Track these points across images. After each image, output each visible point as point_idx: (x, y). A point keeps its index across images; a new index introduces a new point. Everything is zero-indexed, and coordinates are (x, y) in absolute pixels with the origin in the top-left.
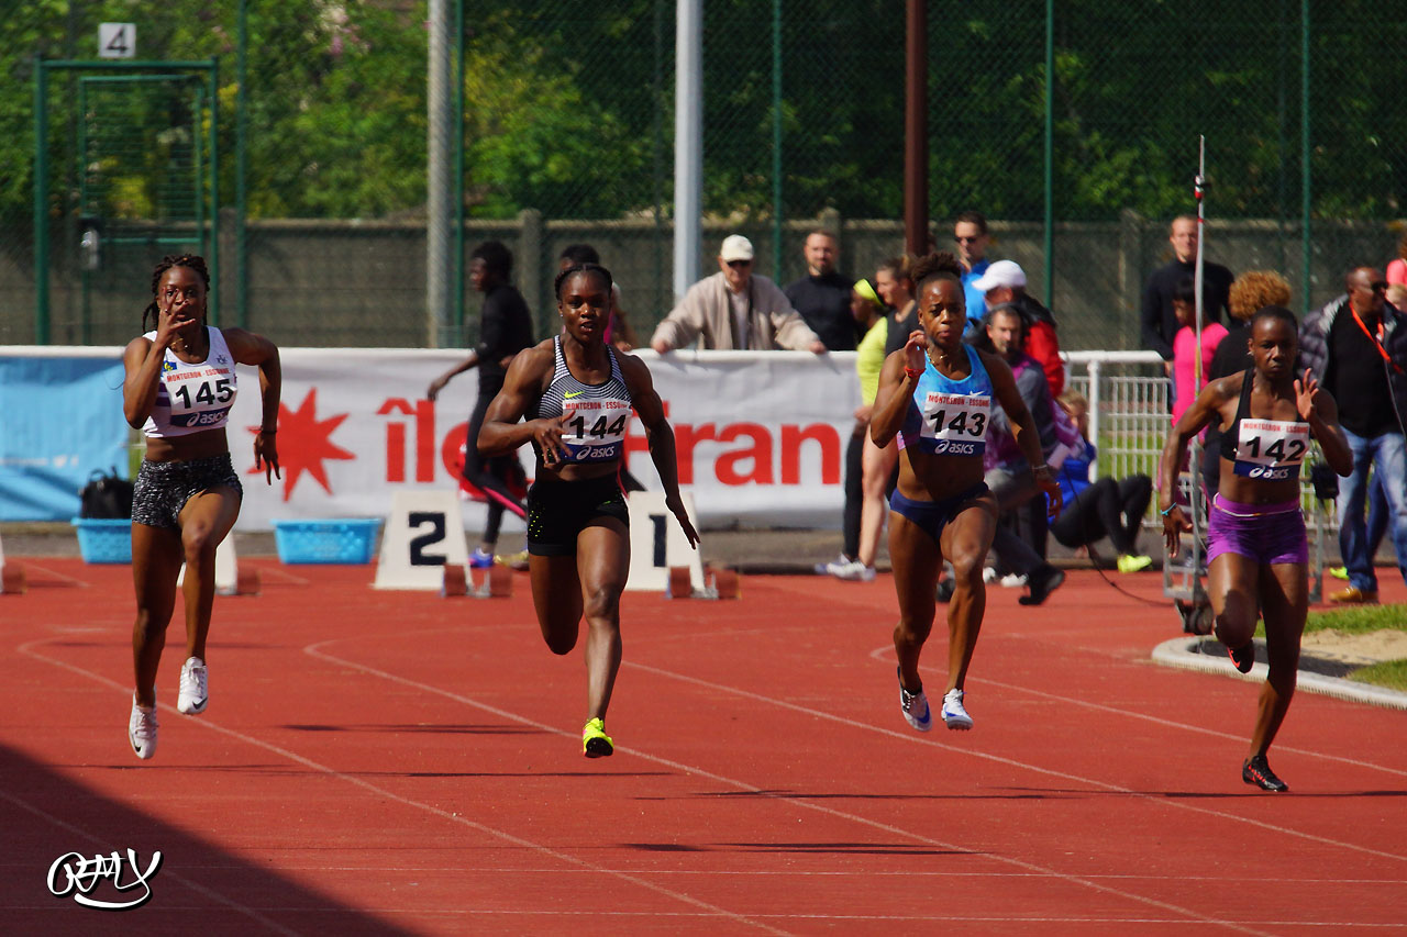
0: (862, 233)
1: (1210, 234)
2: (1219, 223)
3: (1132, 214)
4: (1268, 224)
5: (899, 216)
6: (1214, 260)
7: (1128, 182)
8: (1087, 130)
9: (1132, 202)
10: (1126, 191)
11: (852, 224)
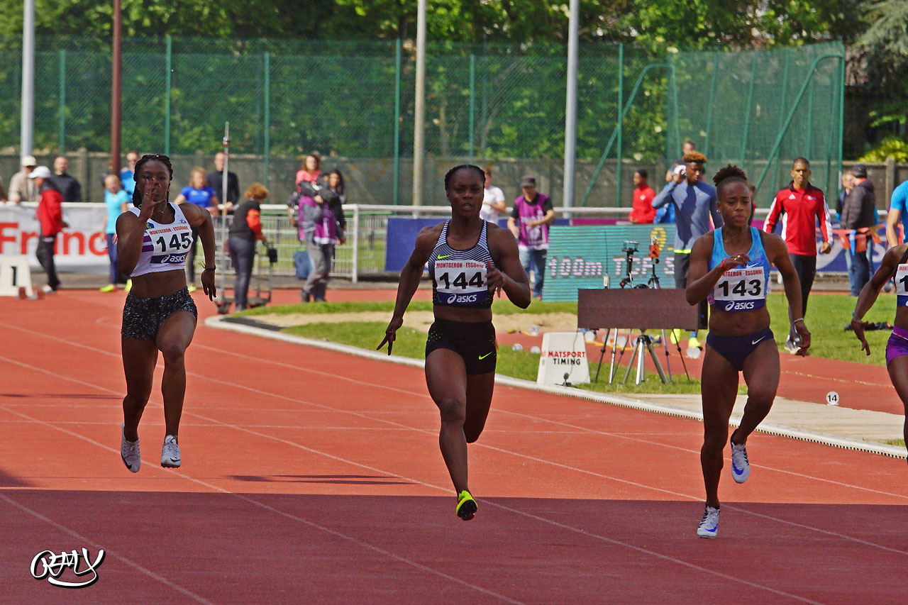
0: (95, 158)
1: (230, 160)
2: (233, 156)
3: (200, 152)
4: (252, 156)
5: (109, 151)
6: (232, 171)
7: (198, 140)
8: (183, 119)
9: (200, 147)
10: (198, 143)
11: (92, 155)
